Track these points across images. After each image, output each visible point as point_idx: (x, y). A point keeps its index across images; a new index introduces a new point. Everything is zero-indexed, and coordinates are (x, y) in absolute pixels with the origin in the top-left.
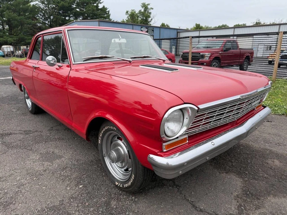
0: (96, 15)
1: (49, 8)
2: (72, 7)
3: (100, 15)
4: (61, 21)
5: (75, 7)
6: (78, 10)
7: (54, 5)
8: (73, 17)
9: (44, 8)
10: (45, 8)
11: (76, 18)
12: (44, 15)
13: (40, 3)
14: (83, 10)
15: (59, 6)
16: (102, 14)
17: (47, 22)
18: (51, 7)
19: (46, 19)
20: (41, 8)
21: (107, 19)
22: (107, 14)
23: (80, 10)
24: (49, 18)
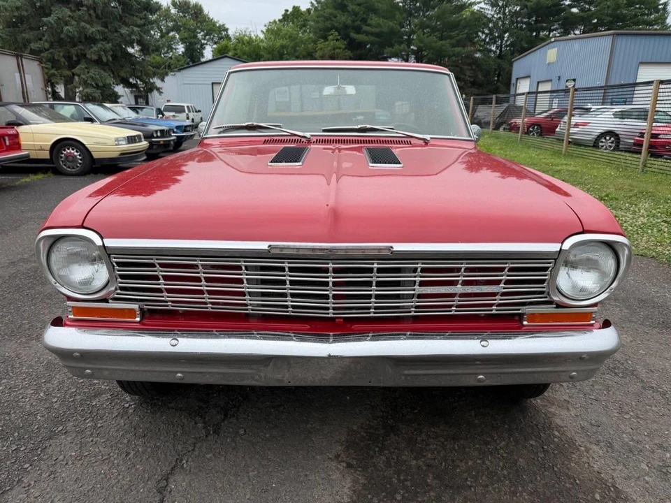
0: (622, 18)
1: (504, 13)
2: (562, 5)
3: (636, 16)
4: (527, 43)
5: (569, 5)
6: (575, 10)
7: (517, 5)
8: (559, 31)
9: (493, 16)
10: (495, 16)
11: (566, 32)
12: (491, 33)
13: (488, 7)
14: (590, 10)
15: (528, 7)
16: (643, 14)
17: (494, 48)
18: (510, 11)
19: (493, 41)
20: (485, 17)
21: (655, 27)
22: (657, 11)
23: (582, 10)
24: (501, 37)
